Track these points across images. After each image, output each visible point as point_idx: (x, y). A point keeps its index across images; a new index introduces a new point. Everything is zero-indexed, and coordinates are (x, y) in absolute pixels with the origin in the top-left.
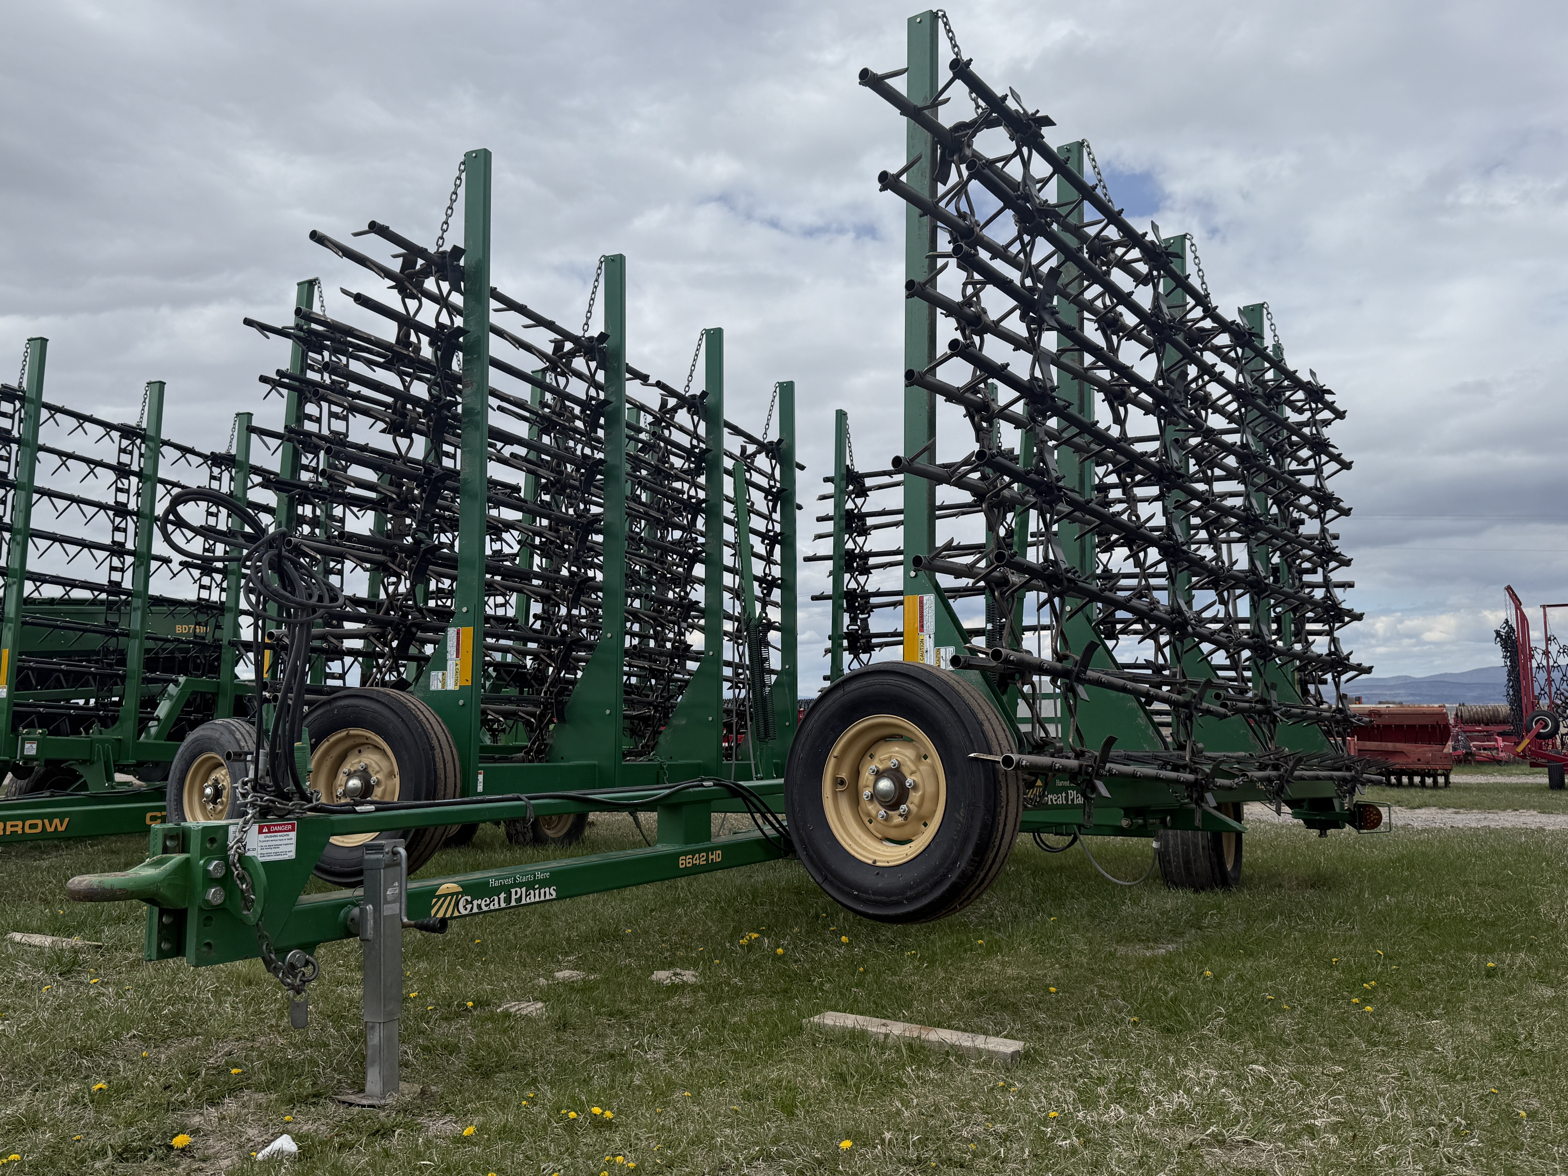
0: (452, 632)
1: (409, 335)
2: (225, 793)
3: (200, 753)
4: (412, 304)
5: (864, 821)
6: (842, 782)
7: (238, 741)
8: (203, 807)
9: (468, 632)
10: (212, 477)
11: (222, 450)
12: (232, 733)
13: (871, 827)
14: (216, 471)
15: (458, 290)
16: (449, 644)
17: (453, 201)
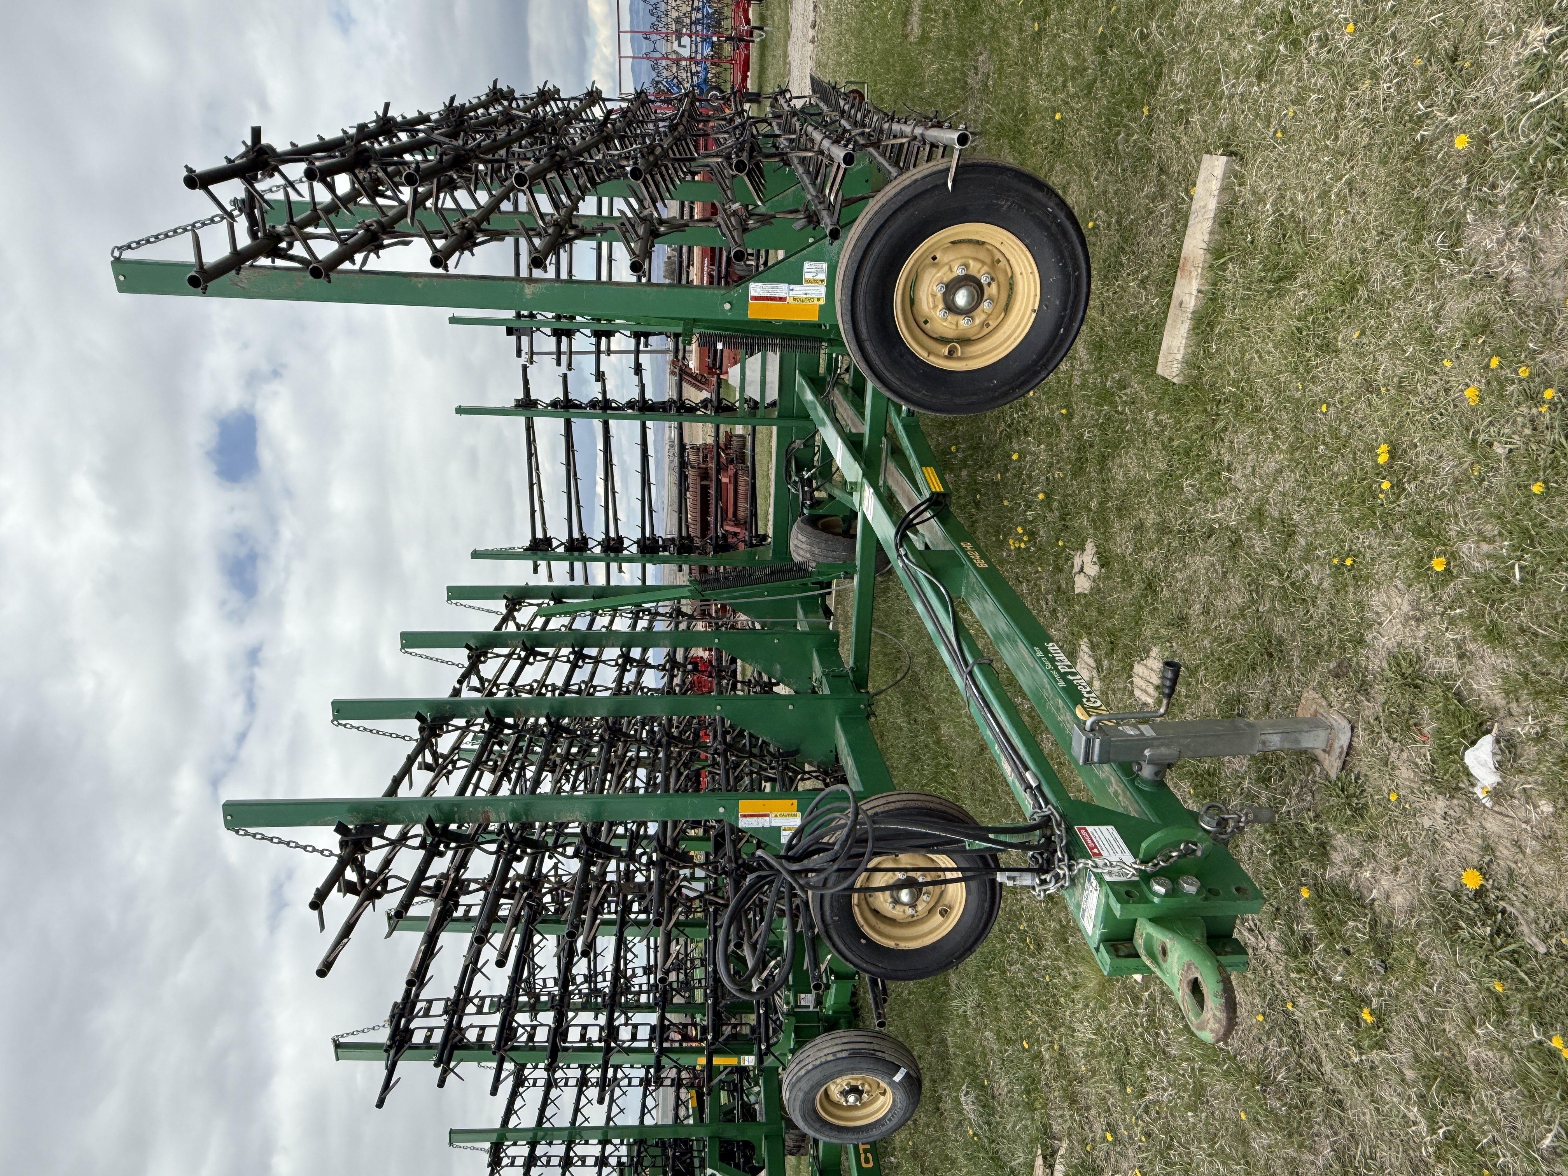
0: (743, 823)
1: (428, 888)
2: (853, 1083)
3: (815, 1111)
4: (392, 884)
5: (988, 331)
6: (951, 352)
7: (808, 1072)
8: (864, 1105)
9: (745, 806)
10: (512, 1164)
11: (486, 1158)
12: (799, 1080)
13: (993, 324)
14: (505, 1161)
15: (383, 828)
16: (755, 825)
17: (281, 842)
